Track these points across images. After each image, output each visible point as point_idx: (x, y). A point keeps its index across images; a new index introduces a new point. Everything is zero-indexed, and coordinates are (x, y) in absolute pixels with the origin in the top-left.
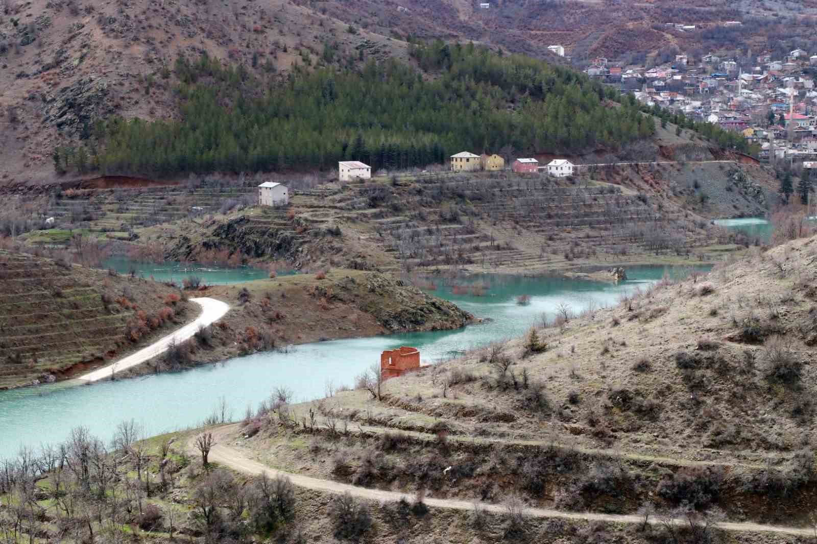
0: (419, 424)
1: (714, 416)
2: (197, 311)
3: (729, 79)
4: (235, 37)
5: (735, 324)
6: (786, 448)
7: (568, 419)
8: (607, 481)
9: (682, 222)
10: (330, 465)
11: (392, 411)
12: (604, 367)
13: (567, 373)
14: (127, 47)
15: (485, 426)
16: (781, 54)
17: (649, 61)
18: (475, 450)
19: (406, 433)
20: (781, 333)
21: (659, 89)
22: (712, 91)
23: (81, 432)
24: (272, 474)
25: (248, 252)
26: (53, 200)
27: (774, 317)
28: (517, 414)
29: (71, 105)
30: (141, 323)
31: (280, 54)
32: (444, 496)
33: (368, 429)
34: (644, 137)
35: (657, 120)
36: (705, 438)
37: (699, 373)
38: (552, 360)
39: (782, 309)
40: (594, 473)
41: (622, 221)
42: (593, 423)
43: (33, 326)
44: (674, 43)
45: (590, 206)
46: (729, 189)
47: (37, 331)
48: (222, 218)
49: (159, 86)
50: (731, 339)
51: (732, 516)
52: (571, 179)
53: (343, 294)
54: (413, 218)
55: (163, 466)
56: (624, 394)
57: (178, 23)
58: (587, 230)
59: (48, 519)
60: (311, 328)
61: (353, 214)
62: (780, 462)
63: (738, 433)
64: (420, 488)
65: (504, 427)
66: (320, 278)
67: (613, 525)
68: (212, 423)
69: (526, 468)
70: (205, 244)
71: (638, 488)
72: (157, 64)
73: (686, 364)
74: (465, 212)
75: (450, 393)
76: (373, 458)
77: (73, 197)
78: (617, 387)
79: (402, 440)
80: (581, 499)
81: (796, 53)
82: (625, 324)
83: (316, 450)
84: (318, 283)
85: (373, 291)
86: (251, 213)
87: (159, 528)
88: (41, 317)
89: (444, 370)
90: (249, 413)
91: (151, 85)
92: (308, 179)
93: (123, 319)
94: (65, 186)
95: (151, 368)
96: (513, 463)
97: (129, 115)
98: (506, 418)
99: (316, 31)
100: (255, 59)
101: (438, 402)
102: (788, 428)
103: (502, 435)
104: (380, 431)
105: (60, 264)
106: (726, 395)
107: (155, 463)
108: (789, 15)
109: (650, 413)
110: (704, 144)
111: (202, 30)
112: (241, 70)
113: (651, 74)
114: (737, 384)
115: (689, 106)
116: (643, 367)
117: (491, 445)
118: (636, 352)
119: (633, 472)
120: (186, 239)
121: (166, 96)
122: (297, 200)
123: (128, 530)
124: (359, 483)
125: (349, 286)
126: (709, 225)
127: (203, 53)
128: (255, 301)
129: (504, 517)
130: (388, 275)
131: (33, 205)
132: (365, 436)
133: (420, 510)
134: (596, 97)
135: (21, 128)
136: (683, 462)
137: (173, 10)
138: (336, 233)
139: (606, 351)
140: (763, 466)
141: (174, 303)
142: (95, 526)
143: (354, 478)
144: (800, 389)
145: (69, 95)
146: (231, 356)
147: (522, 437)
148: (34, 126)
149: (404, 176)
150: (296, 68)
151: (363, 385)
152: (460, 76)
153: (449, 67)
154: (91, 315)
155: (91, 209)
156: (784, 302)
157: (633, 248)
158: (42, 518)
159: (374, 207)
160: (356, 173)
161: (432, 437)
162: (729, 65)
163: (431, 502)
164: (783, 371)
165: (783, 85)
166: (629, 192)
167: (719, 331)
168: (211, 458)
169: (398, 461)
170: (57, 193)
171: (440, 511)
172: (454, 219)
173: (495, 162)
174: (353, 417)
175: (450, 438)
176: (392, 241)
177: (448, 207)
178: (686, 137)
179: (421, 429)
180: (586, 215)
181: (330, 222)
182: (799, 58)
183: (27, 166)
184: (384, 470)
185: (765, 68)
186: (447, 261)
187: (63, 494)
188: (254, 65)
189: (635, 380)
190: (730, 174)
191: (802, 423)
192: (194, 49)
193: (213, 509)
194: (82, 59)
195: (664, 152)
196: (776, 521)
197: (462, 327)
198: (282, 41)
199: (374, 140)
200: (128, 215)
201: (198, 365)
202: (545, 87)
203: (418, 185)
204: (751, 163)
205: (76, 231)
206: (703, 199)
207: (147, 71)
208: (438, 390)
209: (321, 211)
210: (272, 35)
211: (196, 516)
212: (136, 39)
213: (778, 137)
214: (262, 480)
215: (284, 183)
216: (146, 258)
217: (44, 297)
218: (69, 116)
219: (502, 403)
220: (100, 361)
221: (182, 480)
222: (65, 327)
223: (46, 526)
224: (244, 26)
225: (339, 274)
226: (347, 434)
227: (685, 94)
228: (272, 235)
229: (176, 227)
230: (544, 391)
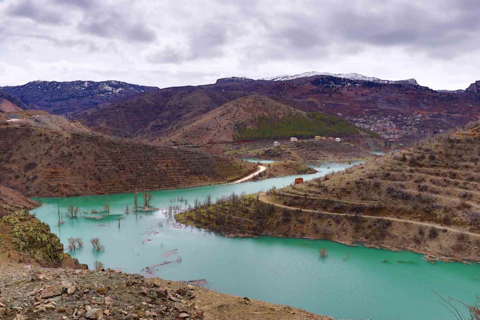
0: (301, 194)
1: (362, 194)
2: (259, 169)
3: (376, 121)
4: (270, 111)
5: (368, 175)
6: (376, 201)
7: (332, 194)
8: (339, 207)
9: (364, 152)
10: (283, 202)
11: (296, 191)
12: (340, 183)
13: (333, 184)
14: (248, 113)
15: (315, 195)
16: (386, 116)
17: (359, 117)
18: (313, 200)
19: (299, 196)
20: (376, 177)
21: (361, 123)
22: (372, 124)
23: (233, 194)
24: (271, 203)
25: (271, 156)
26: (232, 145)
27: (375, 173)
28: (322, 193)
29: (236, 125)
30: (248, 171)
31: (279, 115)
32: (306, 209)
33: (291, 195)
34: (356, 133)
35: (359, 130)
36: (360, 198)
37: (360, 185)
38: (329, 181)
39: (377, 172)
40: (337, 205)
41: (351, 151)
42: (337, 195)
43: (226, 171)
44: (364, 113)
45: (344, 148)
46: (374, 145)
47: (227, 172)
48: (266, 149)
49: (254, 121)
50: (366, 178)
51: (364, 214)
52: (340, 142)
53: (290, 166)
54: (306, 150)
55: (249, 201)
56: (344, 189)
57: (259, 108)
58: (343, 153)
59: (227, 210)
60: (283, 173)
61: (293, 149)
62: (375, 203)
63: (367, 197)
64: (301, 207)
65: (319, 195)
66: (285, 162)
67: (340, 216)
68: (260, 192)
69: (323, 204)
70: (262, 155)
71: (346, 208)
72: (254, 117)
73: (357, 183)
74: (317, 149)
75: (308, 188)
76: (292, 201)
77: (236, 144)
78: (343, 187)
79: (297, 197)
80: (334, 210)
81: (389, 116)
82: (345, 174)
83: (280, 199)
84: (284, 163)
85: (296, 165)
86: (272, 148)
87: (248, 213)
88: (228, 169)
89: (308, 183)
90: (267, 191)
91: (253, 121)
92: (284, 141)
93: (244, 170)
94: (234, 142)
95: (249, 180)
96: (320, 203)
97: (248, 127)
98: (319, 193)
99: (287, 110)
100: (274, 116)
101: (306, 190)
102: (377, 196)
103: (318, 197)
104: (293, 195)
105: (232, 158)
106: (365, 189)
107: (248, 200)
108: (388, 108)
109: (349, 193)
110: (369, 135)
111: (263, 110)
112: (271, 118)
113: (359, 120)
114: (367, 187)
115: (367, 127)
116: (348, 183)
117: (316, 199)
118: (347, 180)
119: (345, 205)
120: (258, 154)
121: (256, 123)
122: (281, 146)
123: (242, 213)
124: (288, 206)
125: (291, 164)
126: (369, 153)
127: (264, 115)
128: (272, 167)
129: (318, 214)
130: (299, 162)
131: (228, 146)
132: (290, 196)
133: (301, 211)
134: (346, 124)
135: (226, 130)
136: (355, 203)
137: (258, 106)
138: (290, 153)
139: (341, 180)
140: (371, 204)
141: (254, 167)
142: (236, 212)
143: (288, 204)
144: (380, 189)
145: (236, 123)
146: (266, 178)
147: (323, 197)
148: (229, 130)
149: (305, 141)
150: (283, 118)
151: (291, 186)
152: (317, 120)
153: (315, 118)
154: (238, 169)
155: (239, 147)
156: (378, 170)
157: (353, 157)
158: (226, 210)
159: (297, 147)
160: (294, 140)
161: (304, 197)
162: (375, 118)
163: (303, 210)
164: (376, 185)
165: (387, 123)
166: (352, 145)
167: (364, 176)
168: (259, 199)
169: (297, 202)
170: (233, 143)
171: (305, 212)
172: (315, 150)
173: (324, 138)
174: (288, 192)
175: (308, 197)
176: (301, 155)
177: (314, 147)
178: (365, 134)
179: (302, 195)
180: (343, 150)
181: (288, 151)
182: (390, 117)
183: (227, 138)
184: (294, 203)
185: (383, 119)
186: (313, 159)
187: (230, 205)
188: (274, 117)
189: (347, 186)
190: (374, 142)
191: (379, 196)
192: (262, 114)
193: (259, 210)
194: (239, 116)
195: (361, 137)
196: (373, 215)
197: (315, 173)
198: (280, 112)
199: (299, 133)
200: (247, 148)
201: (259, 180)
202: (335, 122)
203: (307, 143)
204: (379, 139)
205: (236, 151)
206: (369, 147)
207: (252, 118)
208: (306, 187)
209: (286, 148)
210: (278, 111)
211: (255, 211)
212: (250, 112)
213: (385, 134)
214: (269, 204)
215: (279, 142)
216: (250, 157)
217: (229, 165)
218: (236, 128)
219: (318, 190)
220: (239, 179)
221: (253, 204)
222: (233, 172)
223: (226, 211)
224: (272, 109)
225: (289, 162)
226: (286, 195)
227: (366, 124)
228: (276, 153)
229: (257, 151)
230: (328, 188)
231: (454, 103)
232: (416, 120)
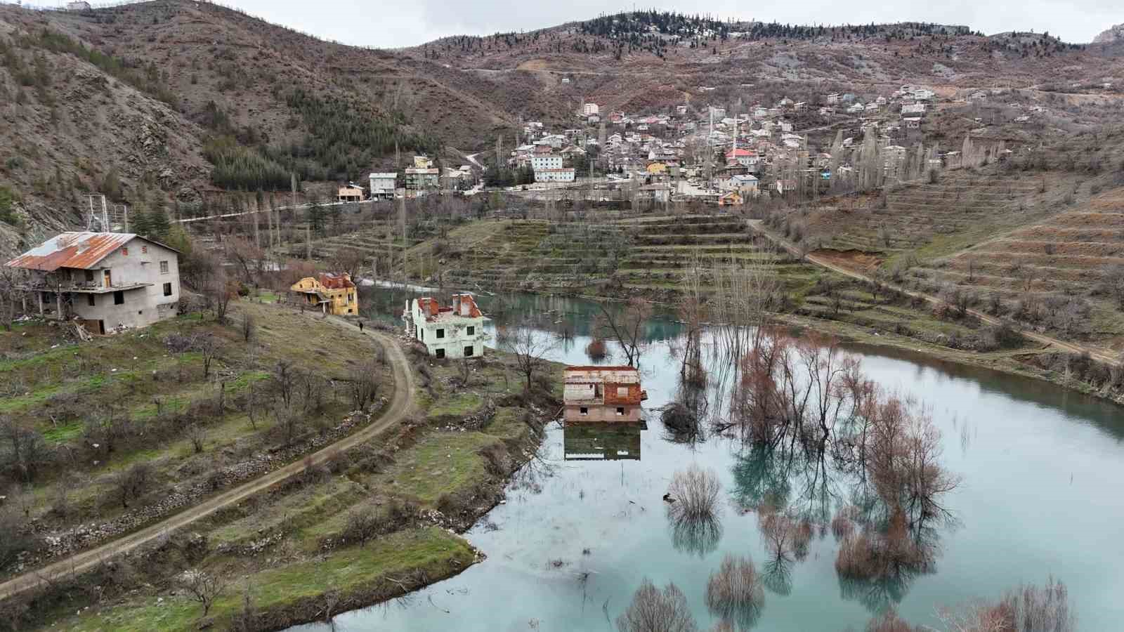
231: (1068, 63)
232: (905, 110)
